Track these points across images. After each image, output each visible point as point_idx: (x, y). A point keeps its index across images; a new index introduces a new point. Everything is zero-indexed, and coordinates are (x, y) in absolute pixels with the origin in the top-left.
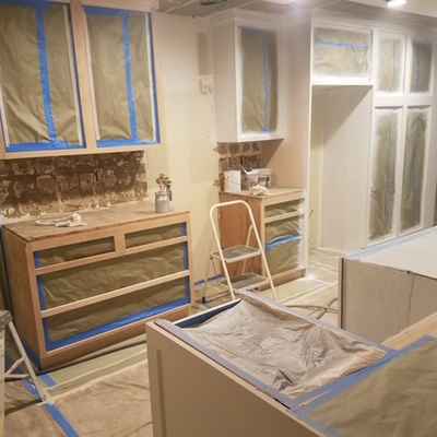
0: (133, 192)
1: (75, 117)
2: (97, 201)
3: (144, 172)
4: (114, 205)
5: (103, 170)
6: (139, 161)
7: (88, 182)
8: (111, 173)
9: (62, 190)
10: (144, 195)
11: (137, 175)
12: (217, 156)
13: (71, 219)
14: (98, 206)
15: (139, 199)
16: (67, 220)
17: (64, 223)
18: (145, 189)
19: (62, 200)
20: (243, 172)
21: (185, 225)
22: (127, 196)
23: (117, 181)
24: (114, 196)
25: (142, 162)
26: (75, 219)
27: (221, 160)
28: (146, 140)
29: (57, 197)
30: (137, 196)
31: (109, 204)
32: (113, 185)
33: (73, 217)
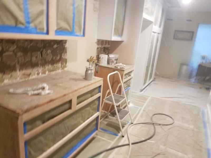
0: (60, 65)
3: (66, 52)
4: (50, 73)
5: (45, 50)
6: (64, 46)
7: (36, 57)
8: (50, 52)
9: (20, 63)
10: (65, 67)
11: (63, 54)
12: (96, 46)
13: (43, 88)
14: (41, 74)
15: (62, 69)
16: (39, 89)
17: (36, 92)
18: (66, 63)
19: (20, 71)
20: (108, 56)
21: (100, 86)
22: (57, 66)
23: (53, 57)
24: (50, 66)
25: (66, 46)
26: (45, 89)
27: (98, 48)
28: (78, 34)
29: (16, 68)
30: (61, 67)
31: (47, 72)
32: (50, 60)
33: (45, 87)
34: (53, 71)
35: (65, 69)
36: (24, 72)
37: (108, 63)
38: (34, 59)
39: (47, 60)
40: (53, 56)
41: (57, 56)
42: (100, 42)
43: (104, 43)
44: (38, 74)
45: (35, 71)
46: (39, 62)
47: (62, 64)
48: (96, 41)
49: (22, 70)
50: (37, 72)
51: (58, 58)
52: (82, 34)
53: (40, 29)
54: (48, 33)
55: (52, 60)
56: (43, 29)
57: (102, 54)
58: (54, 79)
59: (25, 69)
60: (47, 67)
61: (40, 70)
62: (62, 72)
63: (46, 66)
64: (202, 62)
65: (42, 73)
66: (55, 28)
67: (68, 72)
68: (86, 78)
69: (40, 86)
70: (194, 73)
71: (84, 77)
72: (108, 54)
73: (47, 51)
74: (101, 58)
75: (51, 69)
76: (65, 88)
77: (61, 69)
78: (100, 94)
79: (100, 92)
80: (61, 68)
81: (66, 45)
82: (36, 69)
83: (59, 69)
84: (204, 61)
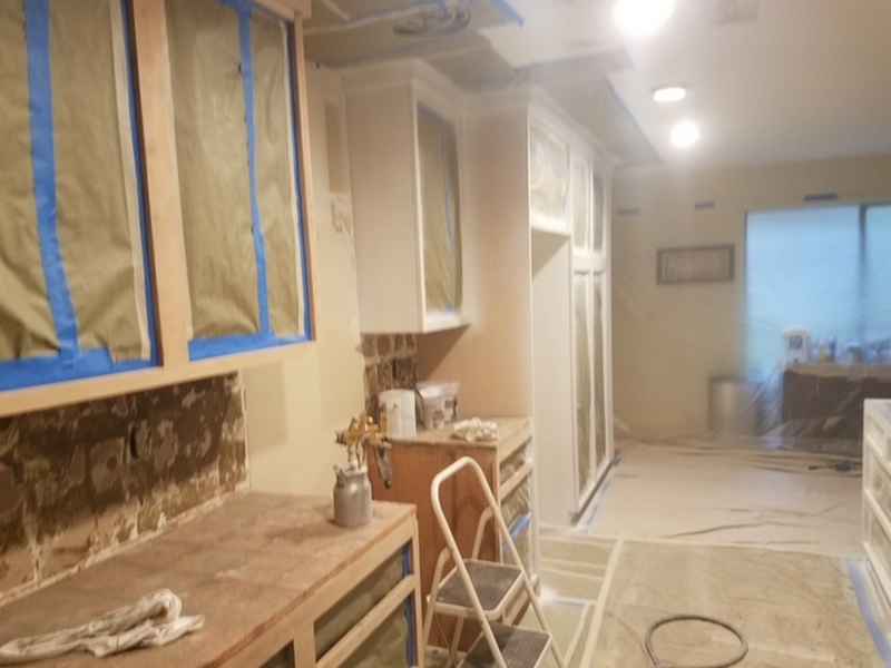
0: (215, 474)
1: (130, 271)
2: (132, 520)
3: (239, 414)
4: (174, 520)
5: (149, 425)
6: (229, 388)
7: (112, 464)
8: (167, 430)
9: (39, 504)
10: (239, 477)
11: (225, 426)
12: (361, 362)
13: (160, 615)
14: (134, 534)
15: (227, 490)
16: (142, 621)
17: (126, 639)
18: (241, 458)
19: (39, 540)
20: (417, 393)
21: (407, 547)
22: (202, 485)
23: (182, 449)
24: (174, 492)
25: (235, 390)
26: (170, 614)
27: (368, 370)
28: (286, 334)
29: (23, 531)
30: (222, 481)
31: (162, 520)
32: (171, 462)
33: (167, 605)
34: (186, 507)
35: (241, 487)
36: (58, 540)
37: (421, 423)
38: (100, 474)
39: (158, 466)
40: (183, 440)
41: (201, 437)
42: (375, 343)
43: (393, 343)
44: (123, 537)
45: (109, 523)
46: (124, 483)
47: (222, 469)
48: (358, 341)
49: (52, 533)
50: (116, 530)
51: (206, 446)
52: (302, 331)
53: (123, 349)
54: (157, 359)
55: (181, 458)
56: (138, 347)
57: (388, 388)
58: (197, 549)
59: (66, 526)
60: (159, 497)
61: (131, 515)
62: (227, 504)
63: (154, 495)
64: (796, 361)
65: (140, 531)
66: (189, 333)
67: (253, 497)
68: (341, 516)
69: (146, 605)
70: (773, 409)
71: (331, 512)
72: (412, 386)
73: (154, 425)
74: (389, 406)
75: (179, 501)
76: (258, 591)
77: (223, 492)
78: (412, 583)
79: (408, 571)
80: (224, 487)
81: (235, 384)
82: (116, 517)
83: (213, 496)
84: (801, 356)
